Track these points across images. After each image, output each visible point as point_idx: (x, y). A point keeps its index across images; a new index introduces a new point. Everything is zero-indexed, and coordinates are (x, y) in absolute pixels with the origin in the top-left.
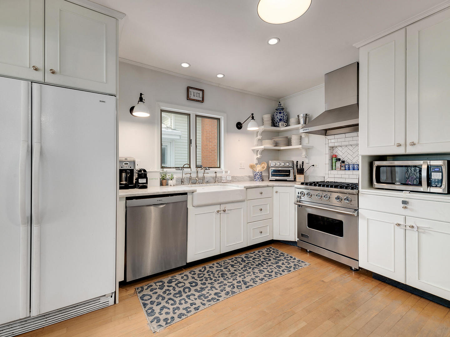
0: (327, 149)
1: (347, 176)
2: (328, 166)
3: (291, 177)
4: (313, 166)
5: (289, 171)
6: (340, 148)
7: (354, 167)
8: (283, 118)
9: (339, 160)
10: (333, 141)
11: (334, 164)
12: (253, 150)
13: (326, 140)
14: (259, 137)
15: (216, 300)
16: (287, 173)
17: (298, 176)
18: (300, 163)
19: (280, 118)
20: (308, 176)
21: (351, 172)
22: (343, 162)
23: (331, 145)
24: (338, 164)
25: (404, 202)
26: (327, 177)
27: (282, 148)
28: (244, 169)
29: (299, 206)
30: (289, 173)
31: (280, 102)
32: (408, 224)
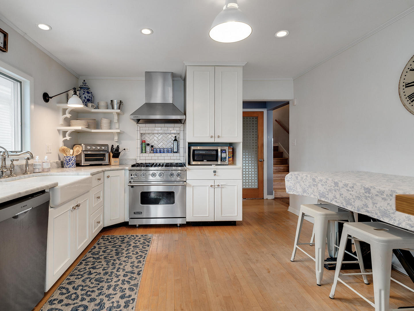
0: (139, 135)
1: (156, 158)
2: (139, 150)
3: (107, 161)
4: (125, 149)
5: (104, 155)
6: (148, 135)
7: (160, 150)
8: (91, 99)
9: (148, 145)
10: (144, 129)
11: (144, 148)
12: (59, 130)
13: (137, 128)
14: (68, 115)
15: (131, 302)
16: (102, 157)
17: (113, 160)
18: (115, 147)
19: (87, 98)
20: (122, 159)
21: (158, 155)
22: (152, 146)
23: (142, 132)
24: (148, 148)
25: (215, 172)
26: (139, 159)
27: (93, 131)
28: (51, 153)
29: (132, 187)
30: (103, 157)
31: (84, 81)
32: (216, 184)
